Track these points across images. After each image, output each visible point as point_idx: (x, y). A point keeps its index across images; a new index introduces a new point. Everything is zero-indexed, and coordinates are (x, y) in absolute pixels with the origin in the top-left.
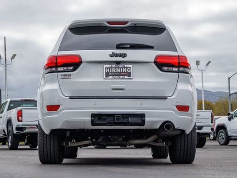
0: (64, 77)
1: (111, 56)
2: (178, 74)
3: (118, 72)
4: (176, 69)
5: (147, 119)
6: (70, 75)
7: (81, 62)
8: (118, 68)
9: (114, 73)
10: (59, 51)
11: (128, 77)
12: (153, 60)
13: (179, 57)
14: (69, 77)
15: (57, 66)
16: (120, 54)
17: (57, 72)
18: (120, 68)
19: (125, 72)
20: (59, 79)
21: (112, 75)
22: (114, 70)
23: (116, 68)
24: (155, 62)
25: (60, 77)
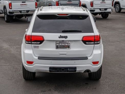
0: (35, 47)
1: (59, 37)
2: (94, 45)
3: (63, 46)
4: (93, 43)
5: (77, 69)
6: (38, 46)
7: (44, 40)
8: (63, 43)
9: (61, 46)
10: (32, 32)
11: (68, 48)
12: (81, 40)
13: (94, 36)
14: (38, 47)
15: (31, 41)
16: (64, 36)
17: (32, 44)
18: (64, 43)
19: (66, 45)
20: (33, 48)
21: (60, 47)
22: (61, 44)
23: (62, 43)
24: (82, 40)
25: (33, 47)
